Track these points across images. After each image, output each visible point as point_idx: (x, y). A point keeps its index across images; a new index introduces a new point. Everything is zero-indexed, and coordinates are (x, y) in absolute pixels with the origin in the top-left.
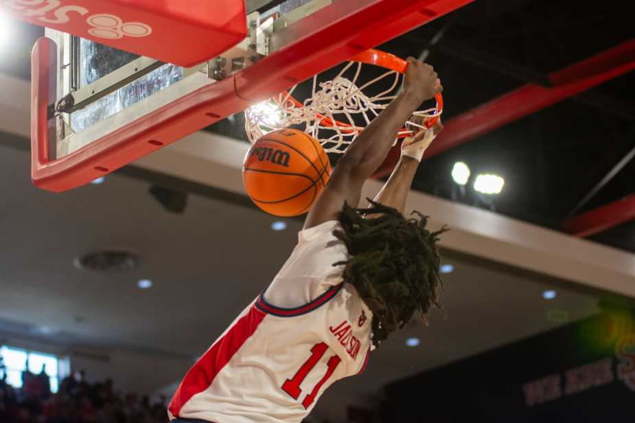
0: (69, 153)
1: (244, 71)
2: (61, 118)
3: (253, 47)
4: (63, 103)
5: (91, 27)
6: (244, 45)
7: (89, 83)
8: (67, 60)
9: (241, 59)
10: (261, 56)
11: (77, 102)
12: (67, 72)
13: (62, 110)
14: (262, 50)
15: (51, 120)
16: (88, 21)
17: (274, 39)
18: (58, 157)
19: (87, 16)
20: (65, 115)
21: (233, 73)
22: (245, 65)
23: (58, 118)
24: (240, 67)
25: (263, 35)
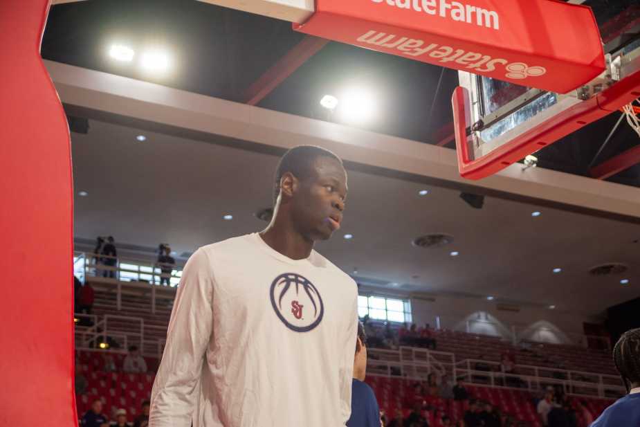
0: (483, 155)
1: (603, 92)
2: (475, 134)
3: (609, 76)
4: (476, 125)
5: (508, 72)
6: (602, 76)
7: (492, 112)
8: (475, 100)
9: (600, 85)
10: (615, 81)
11: (485, 124)
12: (476, 107)
13: (475, 130)
14: (615, 77)
15: (468, 137)
16: (507, 68)
17: (622, 70)
18: (476, 158)
19: (506, 65)
20: (478, 133)
21: (595, 94)
22: (603, 88)
23: (473, 135)
24: (599, 90)
25: (615, 68)
